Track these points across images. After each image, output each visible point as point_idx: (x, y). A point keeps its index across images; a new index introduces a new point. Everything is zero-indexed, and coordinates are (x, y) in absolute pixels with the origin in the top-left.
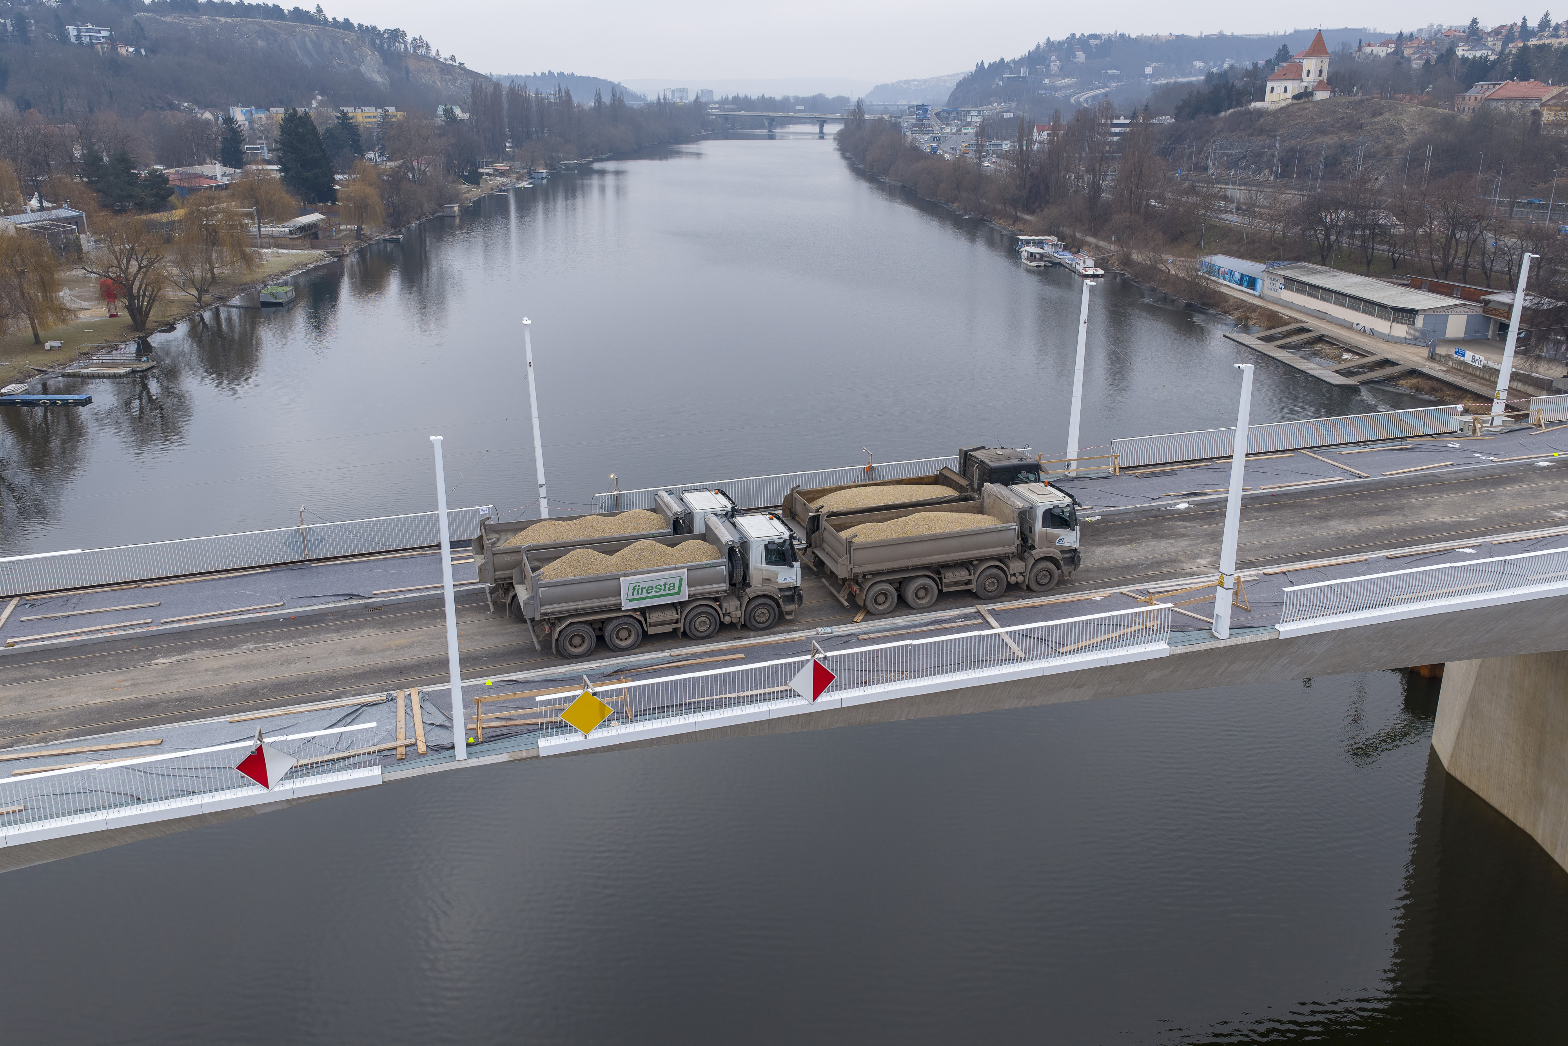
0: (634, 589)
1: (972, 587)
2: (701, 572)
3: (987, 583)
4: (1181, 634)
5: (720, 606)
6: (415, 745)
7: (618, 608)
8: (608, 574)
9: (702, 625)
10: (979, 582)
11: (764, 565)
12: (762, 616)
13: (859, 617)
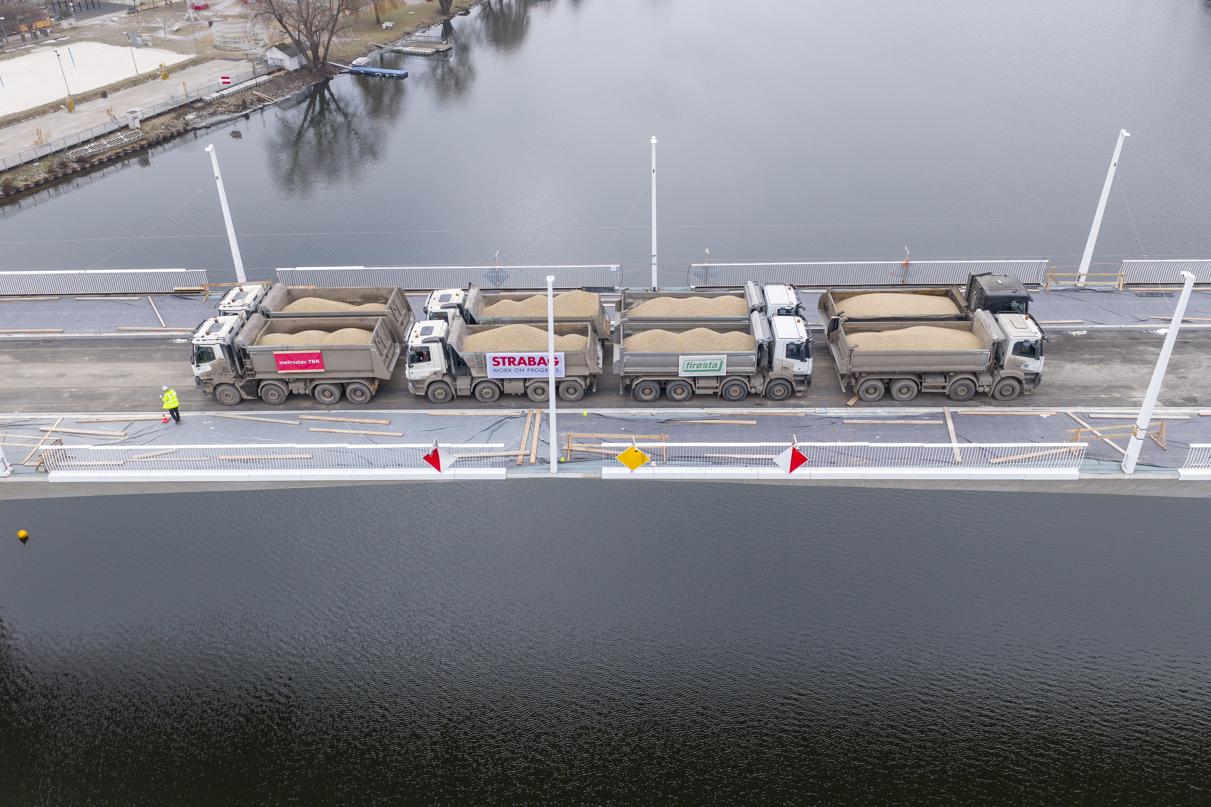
0: (688, 364)
1: (946, 391)
2: (737, 358)
3: (959, 390)
4: (1096, 462)
5: (749, 382)
6: (529, 455)
7: (676, 374)
8: (671, 352)
9: (735, 392)
10: (952, 388)
11: (784, 358)
12: (779, 391)
13: (852, 402)
